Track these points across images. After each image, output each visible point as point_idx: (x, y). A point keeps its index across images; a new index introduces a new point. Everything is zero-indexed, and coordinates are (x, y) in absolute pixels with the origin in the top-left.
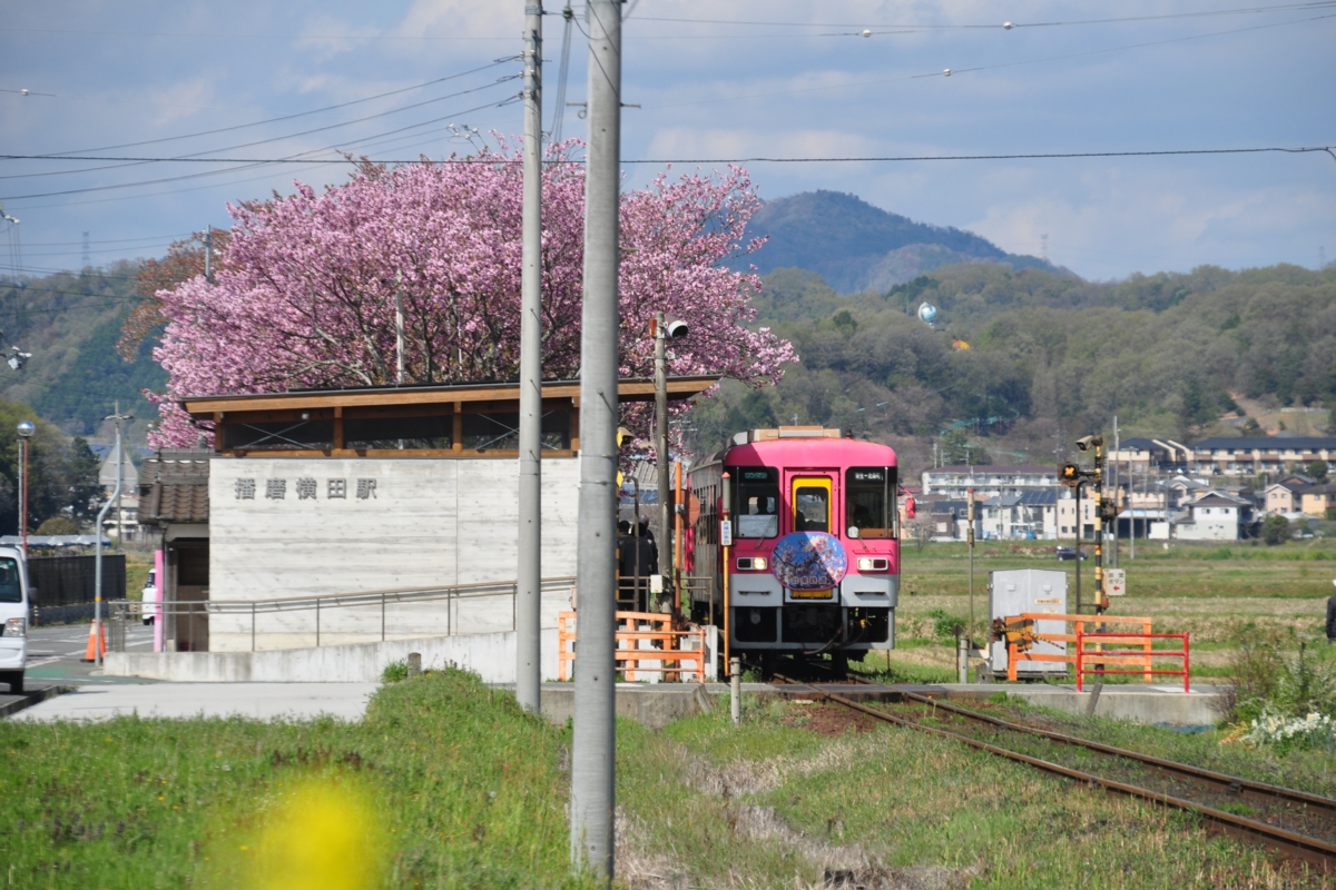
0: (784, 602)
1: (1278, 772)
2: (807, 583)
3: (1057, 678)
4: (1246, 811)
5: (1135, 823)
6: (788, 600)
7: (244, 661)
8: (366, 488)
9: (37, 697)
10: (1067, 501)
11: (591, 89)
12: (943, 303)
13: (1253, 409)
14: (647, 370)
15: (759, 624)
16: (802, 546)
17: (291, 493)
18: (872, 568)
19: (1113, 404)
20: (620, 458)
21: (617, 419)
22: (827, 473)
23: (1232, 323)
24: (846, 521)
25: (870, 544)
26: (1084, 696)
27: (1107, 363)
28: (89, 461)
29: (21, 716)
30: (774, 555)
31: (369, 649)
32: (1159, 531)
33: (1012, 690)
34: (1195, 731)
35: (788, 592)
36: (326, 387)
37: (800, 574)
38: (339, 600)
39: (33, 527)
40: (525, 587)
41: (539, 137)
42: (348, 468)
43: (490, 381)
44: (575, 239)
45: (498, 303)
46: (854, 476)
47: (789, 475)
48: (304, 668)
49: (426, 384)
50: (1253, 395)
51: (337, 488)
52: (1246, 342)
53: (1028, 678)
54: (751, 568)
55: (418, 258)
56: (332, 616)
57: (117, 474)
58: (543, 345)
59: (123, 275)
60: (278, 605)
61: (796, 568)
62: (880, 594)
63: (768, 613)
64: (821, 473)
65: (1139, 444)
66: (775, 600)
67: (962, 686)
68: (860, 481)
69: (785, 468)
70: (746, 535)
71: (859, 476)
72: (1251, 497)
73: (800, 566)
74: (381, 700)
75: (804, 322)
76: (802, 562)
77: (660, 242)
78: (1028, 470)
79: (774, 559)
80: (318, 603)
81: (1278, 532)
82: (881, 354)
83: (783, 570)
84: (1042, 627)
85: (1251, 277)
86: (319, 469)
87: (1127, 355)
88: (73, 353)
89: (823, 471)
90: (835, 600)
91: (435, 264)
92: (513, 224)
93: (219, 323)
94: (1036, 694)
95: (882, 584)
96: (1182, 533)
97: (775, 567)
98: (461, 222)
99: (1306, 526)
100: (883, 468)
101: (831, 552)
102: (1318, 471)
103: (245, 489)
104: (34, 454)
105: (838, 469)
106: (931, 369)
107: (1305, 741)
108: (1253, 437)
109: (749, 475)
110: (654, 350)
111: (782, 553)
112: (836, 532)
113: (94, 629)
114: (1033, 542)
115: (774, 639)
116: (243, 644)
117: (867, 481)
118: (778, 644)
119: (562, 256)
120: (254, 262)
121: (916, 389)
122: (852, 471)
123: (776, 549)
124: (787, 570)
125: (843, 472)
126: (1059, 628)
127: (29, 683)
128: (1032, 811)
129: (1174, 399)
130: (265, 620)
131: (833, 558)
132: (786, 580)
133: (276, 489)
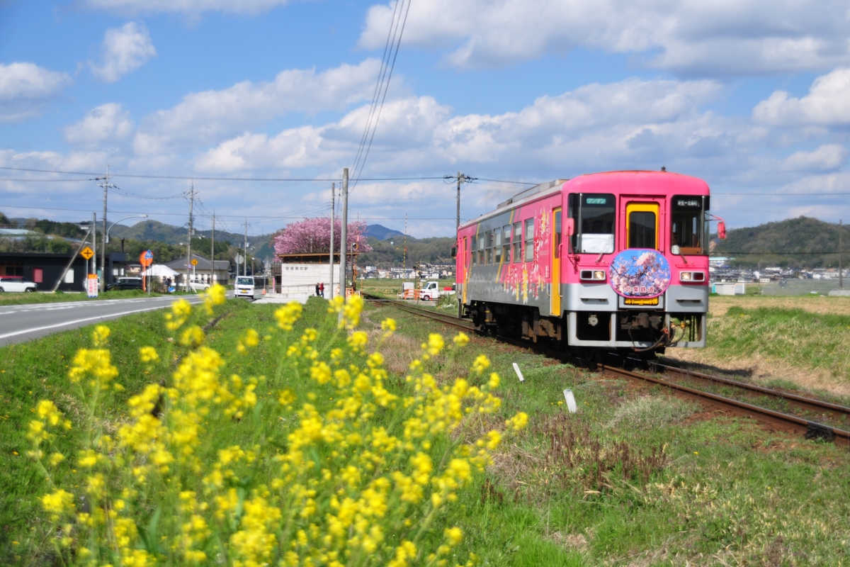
0: (619, 308)
1: (446, 313)
2: (638, 292)
3: (412, 299)
4: (441, 318)
5: (425, 320)
6: (622, 306)
7: (287, 295)
8: (306, 268)
9: (255, 300)
10: (413, 273)
11: (343, 207)
12: (394, 242)
13: (441, 259)
14: (350, 251)
15: (597, 326)
16: (634, 261)
17: (294, 269)
18: (692, 280)
19: (420, 258)
20: (346, 264)
21: (346, 259)
22: (656, 200)
23: (438, 246)
24: (671, 240)
25: (690, 260)
26: (416, 301)
27: (419, 251)
28: (263, 264)
29: (254, 302)
30: (611, 268)
31: (306, 293)
32: (427, 277)
33: (405, 301)
34: (433, 307)
35: (622, 299)
36: (300, 253)
37: (633, 284)
38: (302, 286)
39: (254, 274)
40: (331, 284)
41: (334, 214)
42: (303, 265)
43: (325, 252)
44: (340, 231)
45: (327, 240)
46: (677, 203)
47: (624, 200)
48: (296, 296)
49: (315, 252)
50: (441, 257)
51: (301, 268)
52: (440, 249)
53: (408, 299)
54: (592, 279)
55: (315, 234)
56: (300, 288)
57: (267, 266)
58: (334, 246)
59: (268, 235)
60: (292, 286)
61: (629, 279)
62: (697, 302)
63: (604, 317)
64: (651, 200)
65: (424, 264)
66: (611, 307)
67: (398, 300)
68: (681, 207)
69: (621, 195)
70: (587, 251)
71: (681, 203)
72: (441, 272)
73: (632, 278)
74: (308, 301)
75: (373, 244)
76: (633, 274)
77: (352, 231)
78: (407, 268)
79: (611, 272)
80: (298, 286)
81: (445, 278)
82: (385, 249)
83: (618, 280)
84: (410, 291)
85: (441, 239)
86: (299, 265)
87: (422, 250)
88: (260, 248)
89: (653, 198)
90: (660, 306)
91: (317, 235)
92: (329, 228)
93: (284, 242)
94: (409, 301)
95: (697, 294)
96: (430, 278)
97: (611, 278)
98: (321, 228)
99: (449, 277)
100: (701, 196)
101: (658, 266)
102: (451, 268)
103: (287, 268)
104: (255, 263)
105: (664, 197)
106: (393, 252)
107: (449, 308)
108: (441, 263)
109: (590, 201)
110: (351, 247)
111: (618, 266)
112: (662, 249)
113: (264, 290)
114: (408, 279)
115: (607, 338)
116: (287, 292)
117: (687, 207)
118: (613, 343)
119: (337, 234)
120: (289, 233)
121: (390, 255)
122: (676, 198)
123: (613, 262)
124: (622, 280)
125: (669, 199)
126: (413, 291)
127: (254, 297)
128: (409, 318)
129: (429, 257)
130: (290, 288)
131: (659, 271)
132: (621, 289)
133: (292, 268)
